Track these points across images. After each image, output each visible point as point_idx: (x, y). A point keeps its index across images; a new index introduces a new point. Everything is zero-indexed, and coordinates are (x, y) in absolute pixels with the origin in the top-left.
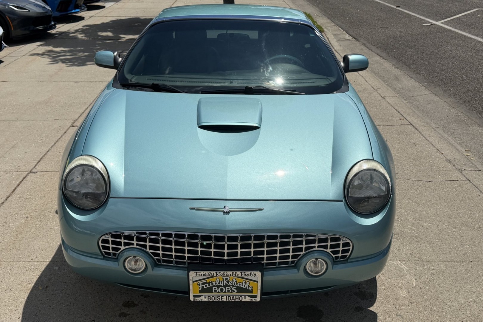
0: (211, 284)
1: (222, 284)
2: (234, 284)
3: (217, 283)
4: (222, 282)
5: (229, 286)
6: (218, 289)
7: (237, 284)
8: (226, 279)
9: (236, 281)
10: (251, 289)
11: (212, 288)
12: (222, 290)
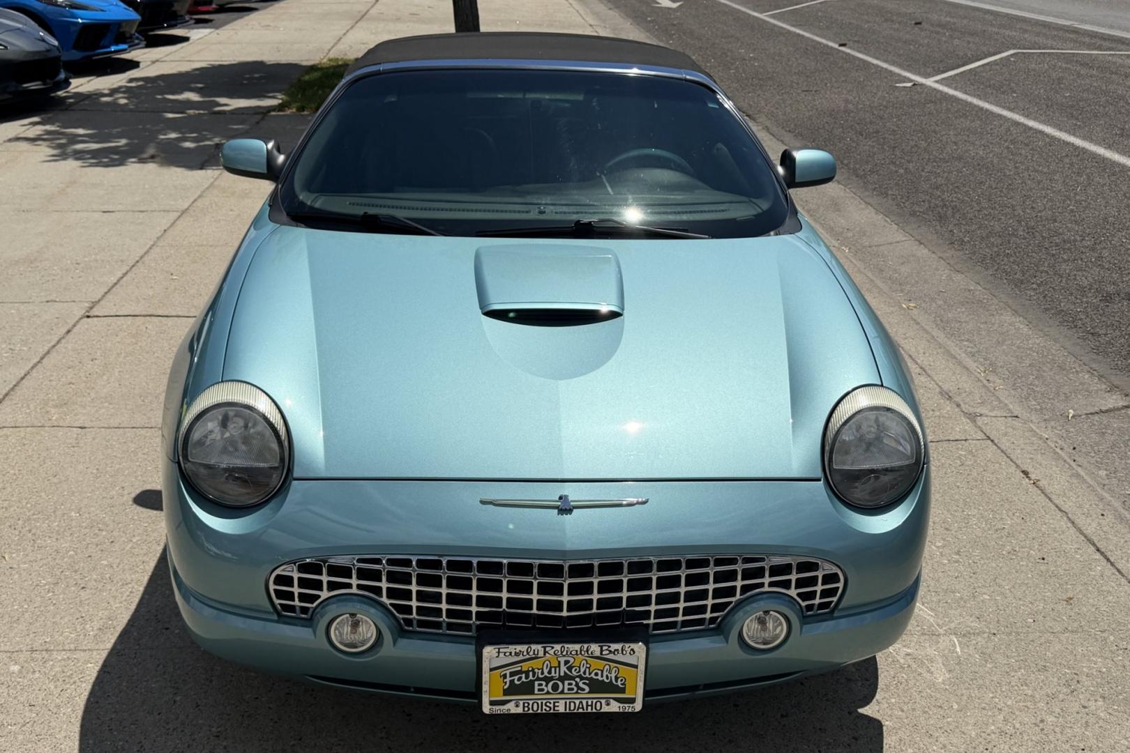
0: (531, 673)
1: (555, 673)
2: (585, 673)
3: (546, 671)
4: (558, 669)
5: (573, 678)
6: (546, 686)
7: (590, 674)
8: (566, 662)
9: (588, 666)
10: (622, 684)
11: (532, 682)
12: (555, 687)
